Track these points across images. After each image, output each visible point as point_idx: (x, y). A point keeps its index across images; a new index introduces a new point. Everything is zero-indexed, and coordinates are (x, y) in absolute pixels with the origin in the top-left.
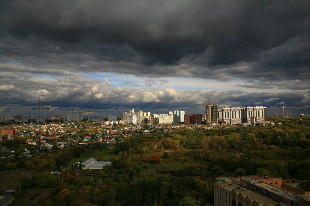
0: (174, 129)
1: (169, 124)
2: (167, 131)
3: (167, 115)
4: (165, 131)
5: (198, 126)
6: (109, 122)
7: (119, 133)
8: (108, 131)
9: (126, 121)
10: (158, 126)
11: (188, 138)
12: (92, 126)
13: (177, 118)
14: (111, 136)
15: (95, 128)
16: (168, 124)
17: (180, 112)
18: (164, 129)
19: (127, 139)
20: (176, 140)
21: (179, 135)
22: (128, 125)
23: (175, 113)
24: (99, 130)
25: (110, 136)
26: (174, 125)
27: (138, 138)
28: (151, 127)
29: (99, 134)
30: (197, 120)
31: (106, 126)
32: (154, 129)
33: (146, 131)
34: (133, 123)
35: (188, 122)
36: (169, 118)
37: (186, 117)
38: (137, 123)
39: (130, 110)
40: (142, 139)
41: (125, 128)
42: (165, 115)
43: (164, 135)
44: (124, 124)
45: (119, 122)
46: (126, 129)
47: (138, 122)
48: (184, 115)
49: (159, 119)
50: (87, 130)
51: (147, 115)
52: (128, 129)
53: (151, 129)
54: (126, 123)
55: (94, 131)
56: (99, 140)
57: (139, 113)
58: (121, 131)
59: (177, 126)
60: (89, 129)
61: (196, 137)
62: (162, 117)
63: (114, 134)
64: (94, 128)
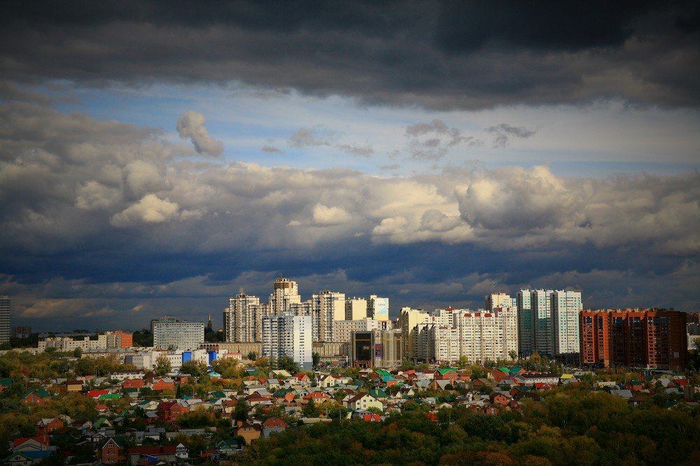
0: (520, 392)
1: (492, 364)
2: (481, 403)
3: (483, 312)
4: (474, 407)
5: (665, 381)
6: (156, 355)
7: (212, 417)
8: (153, 405)
9: (256, 348)
10: (431, 376)
11: (603, 446)
12: (61, 381)
13: (541, 332)
14: (170, 436)
15: (78, 388)
16: (489, 365)
17: (554, 299)
18: (464, 392)
19: (257, 448)
20: (534, 458)
21: (556, 430)
22: (262, 367)
23: (527, 305)
24: (102, 402)
25: (162, 436)
26: (523, 371)
27: (318, 442)
28: (392, 382)
29: (97, 424)
30: (653, 341)
31: (140, 376)
32: (411, 393)
33: (367, 403)
34: (290, 361)
35: (605, 354)
36: (491, 329)
37: (590, 328)
38: (316, 358)
39: (277, 286)
40: (345, 448)
41: (244, 387)
42: (467, 312)
43: (467, 428)
44: (242, 364)
45: (212, 354)
46: (251, 392)
47: (320, 351)
48: (581, 314)
49: (438, 334)
50: (29, 400)
51: (370, 312)
52: (263, 391)
53: (394, 390)
54: (252, 356)
55: (71, 409)
56: (101, 457)
57: (324, 301)
58: (225, 404)
59: (537, 376)
60: (42, 394)
61: (654, 445)
62: (455, 327)
63: (185, 424)
64: (71, 388)
